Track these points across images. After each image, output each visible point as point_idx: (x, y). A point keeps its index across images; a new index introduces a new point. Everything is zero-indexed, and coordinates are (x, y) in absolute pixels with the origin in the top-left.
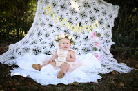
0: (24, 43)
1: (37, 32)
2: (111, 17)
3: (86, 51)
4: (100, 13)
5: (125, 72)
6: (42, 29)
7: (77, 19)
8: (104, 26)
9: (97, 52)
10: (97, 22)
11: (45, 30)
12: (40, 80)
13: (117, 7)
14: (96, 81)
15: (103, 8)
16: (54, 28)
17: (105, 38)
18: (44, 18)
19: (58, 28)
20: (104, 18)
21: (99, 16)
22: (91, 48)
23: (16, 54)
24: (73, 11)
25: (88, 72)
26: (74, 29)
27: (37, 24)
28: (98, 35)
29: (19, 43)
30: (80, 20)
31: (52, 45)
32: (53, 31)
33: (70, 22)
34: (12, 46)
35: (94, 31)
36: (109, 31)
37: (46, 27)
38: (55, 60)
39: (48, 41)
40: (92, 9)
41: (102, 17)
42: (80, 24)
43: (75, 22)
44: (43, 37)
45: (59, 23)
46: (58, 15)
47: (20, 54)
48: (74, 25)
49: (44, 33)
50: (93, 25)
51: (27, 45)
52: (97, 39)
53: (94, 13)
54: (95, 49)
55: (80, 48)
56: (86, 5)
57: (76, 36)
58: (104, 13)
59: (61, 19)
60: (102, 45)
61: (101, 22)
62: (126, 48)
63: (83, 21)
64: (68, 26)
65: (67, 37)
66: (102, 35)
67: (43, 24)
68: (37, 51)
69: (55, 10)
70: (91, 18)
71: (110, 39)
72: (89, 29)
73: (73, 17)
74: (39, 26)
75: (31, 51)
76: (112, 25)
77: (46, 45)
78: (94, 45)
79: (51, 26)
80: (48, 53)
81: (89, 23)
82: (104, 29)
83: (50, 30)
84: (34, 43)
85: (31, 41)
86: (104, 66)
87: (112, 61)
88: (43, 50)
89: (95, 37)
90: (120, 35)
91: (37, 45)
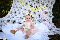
0: (7, 17)
1: (14, 12)
2: (52, 3)
3: (40, 21)
6: (17, 10)
7: (34, 4)
8: (49, 8)
9: (46, 22)
10: (45, 6)
17: (49, 15)
18: (18, 4)
19: (25, 9)
20: (48, 4)
21: (46, 3)
22: (42, 20)
26: (33, 10)
27: (14, 7)
28: (46, 13)
29: (5, 18)
31: (22, 18)
33: (31, 6)
34: (1, 19)
35: (44, 11)
36: (51, 11)
38: (24, 27)
39: (20, 16)
41: (47, 3)
42: (36, 7)
43: (34, 6)
44: (17, 14)
45: (25, 7)
46: (25, 2)
47: (5, 23)
48: (33, 8)
49: (18, 12)
50: (43, 7)
51: (9, 19)
52: (46, 15)
53: (43, 1)
54: (45, 20)
55: (37, 20)
57: (35, 13)
58: (49, 1)
59: (26, 4)
60: (48, 18)
61: (47, 6)
63: (38, 5)
64: (30, 8)
66: (48, 13)
67: (17, 7)
68: (14, 22)
72: (41, 10)
73: (33, 3)
74: (15, 8)
75: (11, 22)
77: (19, 18)
78: (44, 18)
79: (21, 8)
80: (20, 23)
81: (41, 6)
83: (21, 10)
84: (12, 17)
86: (50, 30)
87: (54, 27)
88: (17, 21)
89: (44, 14)
90: (57, 13)
91: (14, 19)
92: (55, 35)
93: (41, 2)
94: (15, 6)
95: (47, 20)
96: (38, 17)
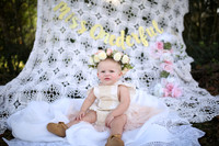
0: (24, 81)
1: (46, 57)
2: (177, 12)
3: (148, 80)
6: (56, 49)
8: (169, 30)
9: (170, 80)
11: (61, 50)
16: (77, 46)
18: (56, 29)
19: (87, 45)
20: (166, 16)
21: (158, 12)
23: (10, 106)
24: (110, 9)
27: (43, 42)
29: (14, 83)
30: (124, 23)
31: (80, 78)
32: (77, 52)
33: (107, 29)
37: (62, 44)
39: (72, 72)
40: (144, 1)
41: (162, 14)
42: (126, 30)
43: (116, 27)
44: (59, 64)
45: (86, 35)
47: (18, 104)
51: (30, 85)
52: (167, 55)
53: (147, 8)
54: (165, 74)
58: (166, 7)
59: (89, 25)
61: (163, 25)
63: (131, 25)
65: (110, 57)
67: (56, 39)
68: (52, 94)
69: (74, 11)
70: (144, 18)
73: (112, 20)
75: (40, 95)
77: (69, 79)
78: (162, 67)
79: (72, 41)
80: (75, 96)
83: (71, 48)
84: (43, 78)
85: (38, 77)
86: (190, 105)
87: (200, 93)
88: (63, 91)
89: (161, 52)
90: (202, 43)
91: (50, 83)
93: (140, 14)
94: (48, 38)
96: (138, 65)
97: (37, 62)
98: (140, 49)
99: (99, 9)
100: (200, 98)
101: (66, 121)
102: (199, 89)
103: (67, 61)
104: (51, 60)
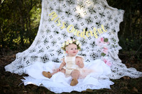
0: (31, 52)
1: (43, 40)
2: (116, 21)
3: (94, 56)
4: (106, 18)
5: (137, 77)
6: (48, 36)
7: (82, 24)
8: (110, 30)
9: (106, 58)
10: (102, 27)
11: (51, 37)
12: (53, 88)
13: (122, 12)
14: (109, 87)
15: (108, 13)
16: (60, 35)
17: (112, 43)
18: (49, 25)
19: (65, 35)
20: (110, 23)
21: (105, 21)
22: (99, 54)
23: (24, 63)
24: (79, 17)
25: (99, 78)
26: (80, 35)
27: (42, 31)
28: (106, 40)
30: (86, 25)
31: (59, 52)
32: (59, 39)
33: (76, 28)
34: (19, 55)
35: (102, 36)
36: (115, 36)
39: (56, 49)
40: (97, 14)
41: (107, 22)
42: (86, 30)
43: (81, 27)
44: (49, 44)
45: (65, 30)
46: (63, 22)
47: (28, 62)
48: (80, 31)
50: (99, 30)
51: (34, 54)
52: (105, 45)
53: (99, 18)
54: (103, 55)
55: (88, 54)
56: (92, 11)
57: (83, 42)
58: (110, 18)
59: (67, 25)
60: (110, 50)
61: (107, 27)
62: (134, 52)
63: (89, 27)
64: (75, 32)
66: (109, 40)
67: (48, 31)
68: (45, 59)
69: (60, 16)
70: (97, 23)
71: (117, 44)
72: (95, 34)
73: (79, 23)
74: (45, 33)
75: (39, 59)
76: (118, 30)
77: (54, 52)
78: (102, 51)
79: (57, 33)
80: (56, 61)
81: (94, 28)
82: (110, 34)
83: (56, 37)
84: (41, 51)
85: (38, 50)
86: (113, 71)
87: (121, 66)
88: (51, 58)
89: (102, 43)
90: (127, 39)
91: (44, 53)
92: (122, 78)
93: (95, 21)
94: (45, 30)
95: (107, 54)
96: (91, 48)
97: (38, 42)
98: (93, 40)
99: (73, 17)
100: (120, 68)
101: (51, 72)
102: (121, 64)
103: (54, 43)
104: (46, 41)
